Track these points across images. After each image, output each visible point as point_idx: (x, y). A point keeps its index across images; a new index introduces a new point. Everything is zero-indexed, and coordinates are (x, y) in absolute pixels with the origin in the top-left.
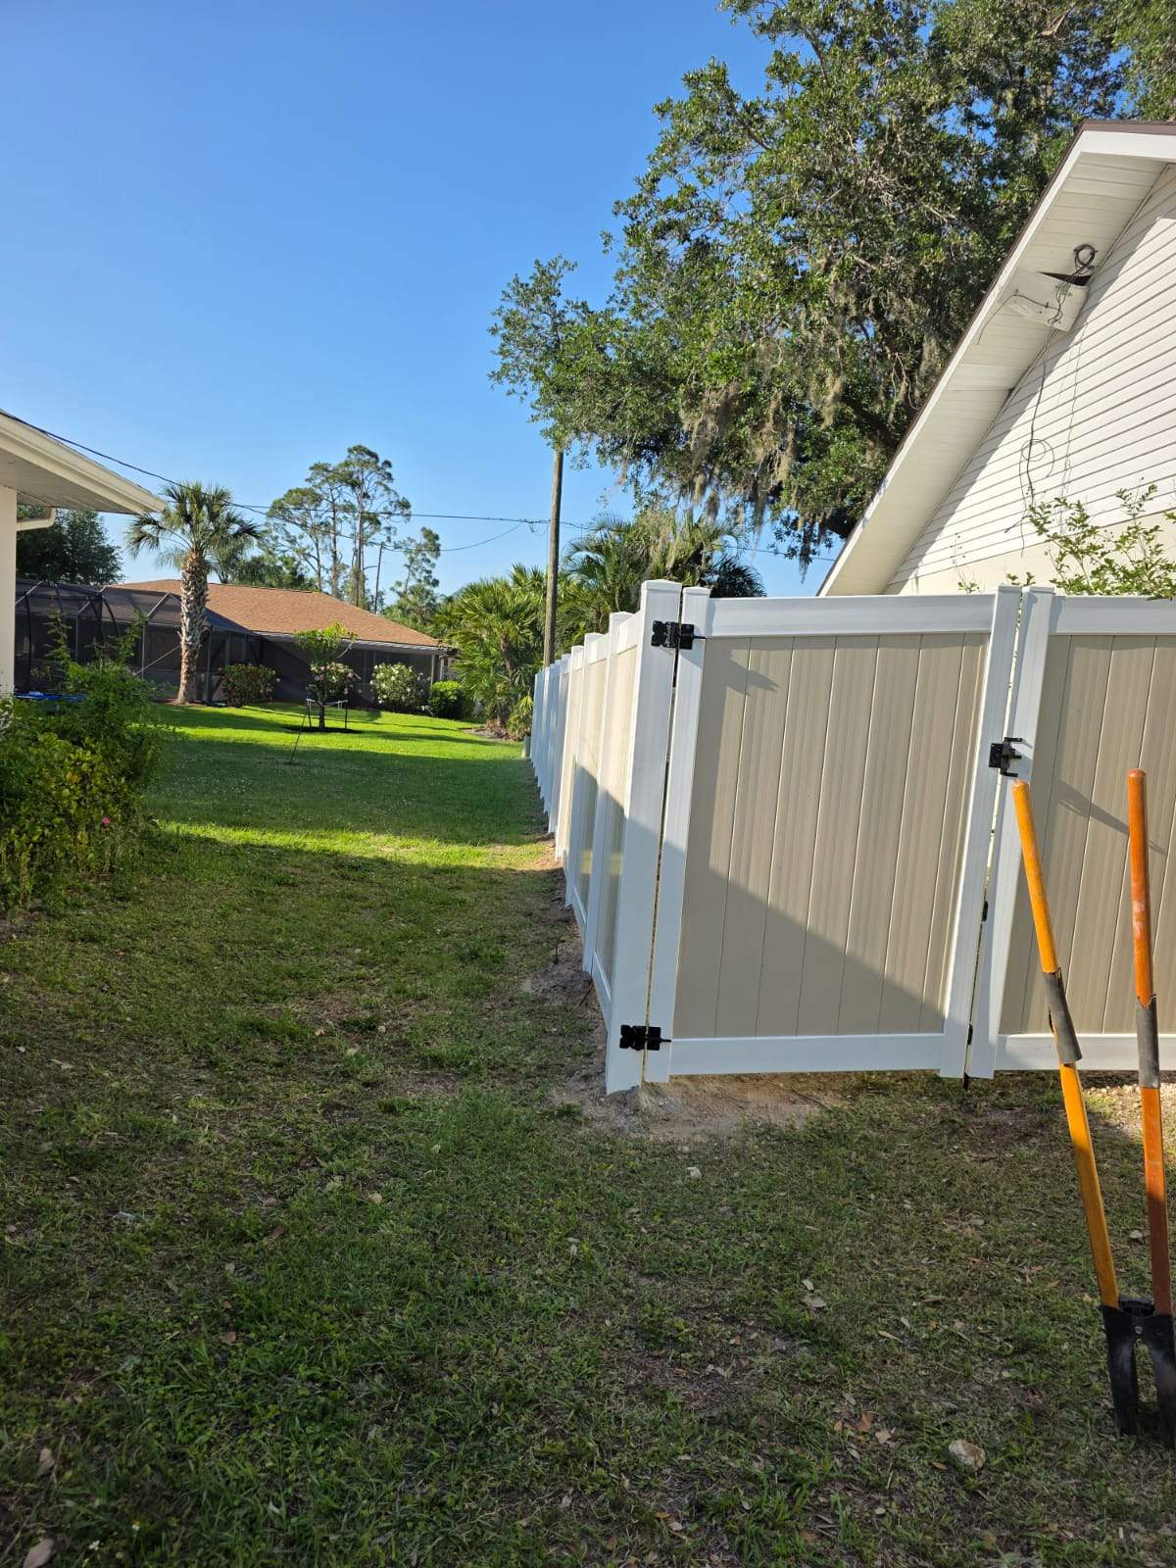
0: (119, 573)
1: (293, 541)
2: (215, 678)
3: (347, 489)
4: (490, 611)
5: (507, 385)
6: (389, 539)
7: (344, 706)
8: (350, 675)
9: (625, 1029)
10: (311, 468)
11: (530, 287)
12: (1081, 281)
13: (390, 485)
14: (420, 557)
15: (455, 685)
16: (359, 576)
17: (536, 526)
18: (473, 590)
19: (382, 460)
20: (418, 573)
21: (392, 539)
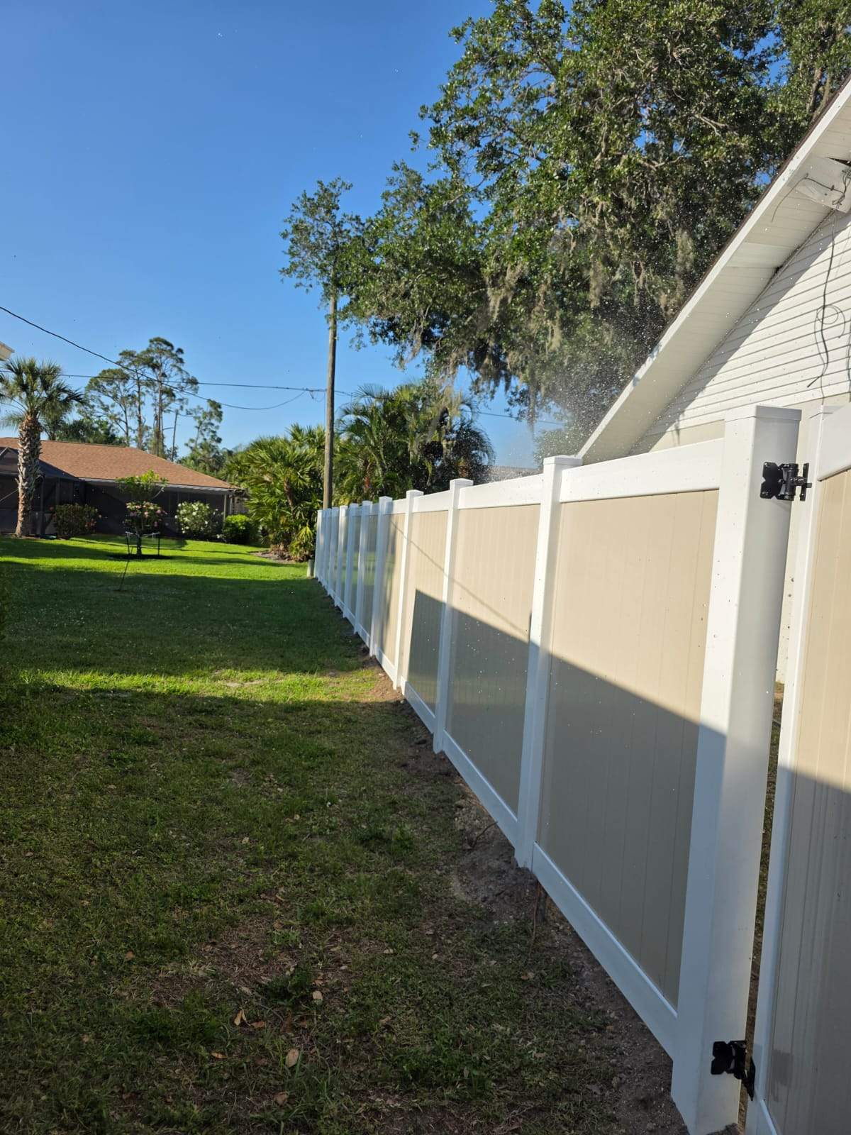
1: (106, 409)
2: (47, 516)
3: (149, 370)
4: (275, 460)
5: (294, 279)
6: (182, 408)
7: (157, 536)
8: (159, 511)
10: (121, 354)
11: (315, 201)
14: (206, 421)
15: (244, 518)
16: (159, 435)
17: (315, 394)
18: (259, 445)
19: (176, 349)
20: (205, 433)
21: (184, 408)
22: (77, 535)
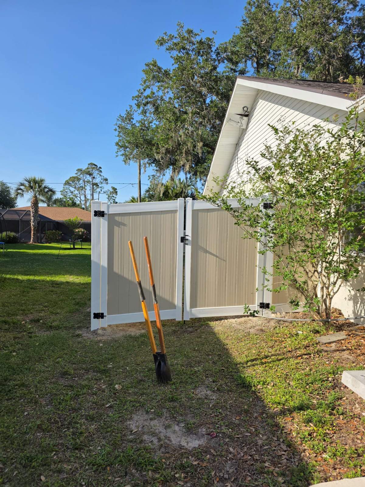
0: (16, 205)
1: (72, 192)
2: (42, 235)
3: (88, 176)
6: (101, 190)
7: (81, 241)
8: (85, 232)
9: (94, 314)
10: (77, 170)
11: (125, 117)
12: (247, 116)
13: (101, 174)
14: (111, 195)
17: (134, 185)
19: (98, 167)
20: (111, 200)
21: (103, 190)
22: (54, 242)
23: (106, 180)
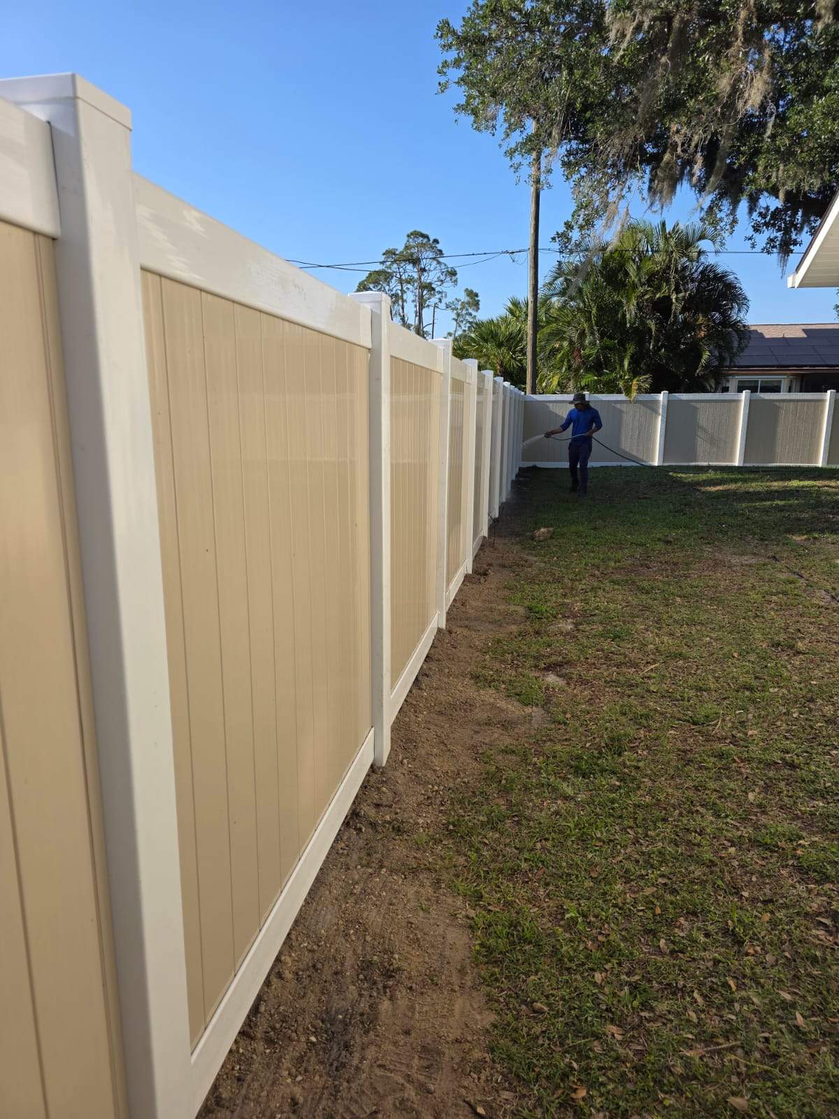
6: (440, 301)
10: (384, 254)
14: (464, 312)
19: (432, 239)
20: (463, 325)
21: (444, 301)
23: (453, 273)
